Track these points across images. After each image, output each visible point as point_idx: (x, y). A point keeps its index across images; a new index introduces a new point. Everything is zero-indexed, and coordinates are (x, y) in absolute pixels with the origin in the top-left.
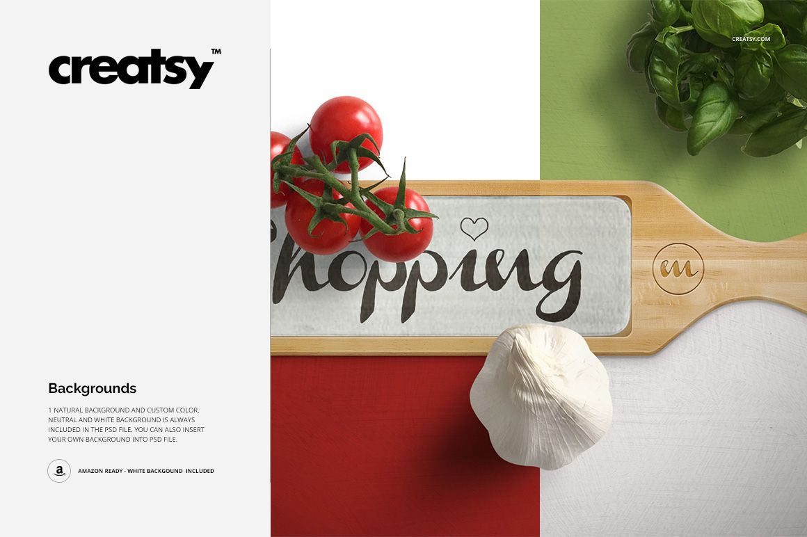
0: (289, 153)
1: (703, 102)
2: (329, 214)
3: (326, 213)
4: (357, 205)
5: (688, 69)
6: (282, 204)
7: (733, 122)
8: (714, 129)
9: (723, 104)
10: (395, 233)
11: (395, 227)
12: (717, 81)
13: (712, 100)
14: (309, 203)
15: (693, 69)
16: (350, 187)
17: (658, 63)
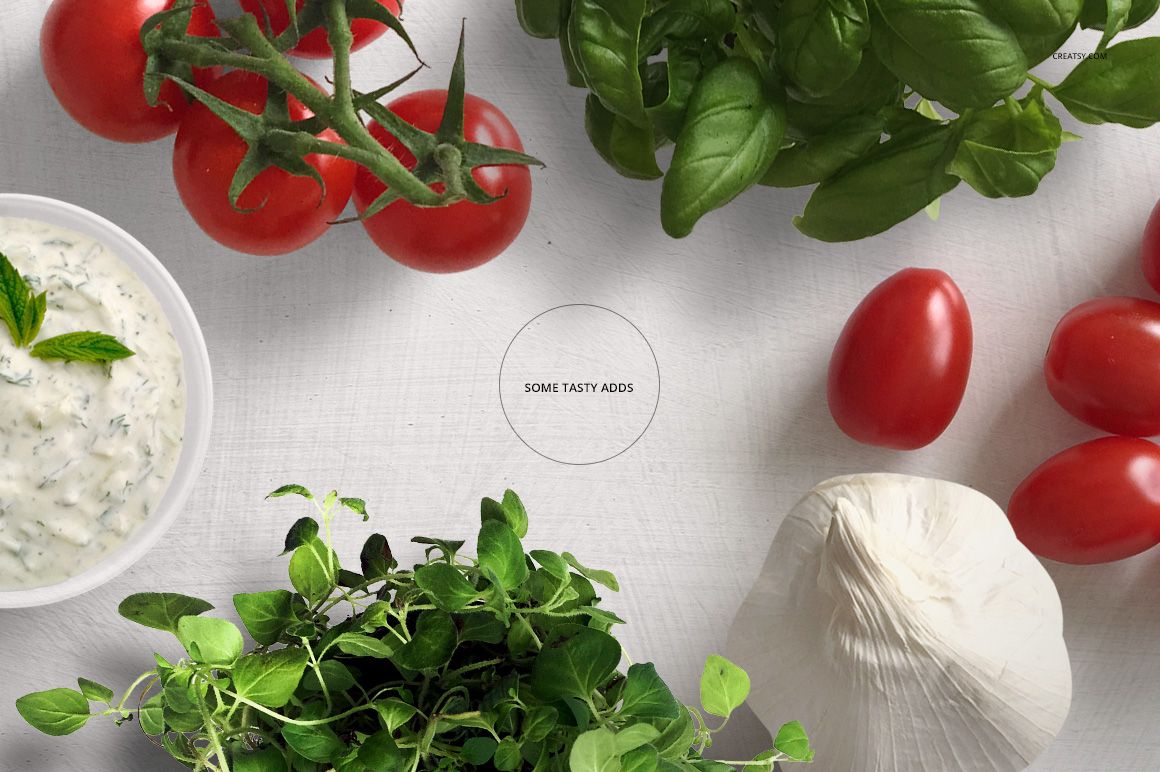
0: (184, 8)
1: (700, 107)
2: (280, 155)
3: (272, 154)
4: (347, 134)
5: (663, 29)
6: (165, 133)
7: (772, 157)
8: (727, 173)
9: (748, 113)
10: (440, 201)
11: (438, 188)
12: (734, 58)
13: (721, 102)
14: (231, 130)
15: (676, 28)
16: (330, 90)
17: (591, 14)
